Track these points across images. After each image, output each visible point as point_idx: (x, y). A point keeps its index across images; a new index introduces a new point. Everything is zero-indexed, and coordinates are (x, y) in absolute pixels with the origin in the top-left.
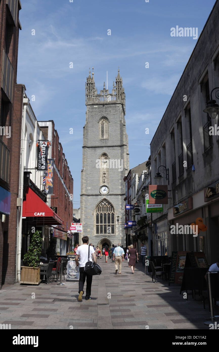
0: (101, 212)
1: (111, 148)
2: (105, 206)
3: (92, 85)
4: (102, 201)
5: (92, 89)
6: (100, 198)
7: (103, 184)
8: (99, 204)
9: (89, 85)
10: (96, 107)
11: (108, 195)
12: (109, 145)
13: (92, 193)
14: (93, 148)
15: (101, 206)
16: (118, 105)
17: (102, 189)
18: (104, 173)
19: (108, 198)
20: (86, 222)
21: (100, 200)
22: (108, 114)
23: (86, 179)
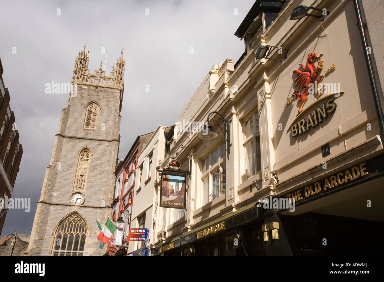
0: (66, 231)
1: (97, 142)
2: (74, 222)
3: (85, 62)
4: (71, 215)
5: (84, 67)
6: (68, 210)
7: (77, 191)
8: (66, 218)
9: (81, 60)
10: (86, 89)
11: (81, 206)
12: (95, 138)
13: (58, 202)
14: (72, 139)
15: (68, 222)
16: (115, 91)
17: (73, 197)
18: (82, 175)
19: (82, 211)
20: (39, 246)
21: (68, 212)
22: (100, 99)
23: (52, 180)
